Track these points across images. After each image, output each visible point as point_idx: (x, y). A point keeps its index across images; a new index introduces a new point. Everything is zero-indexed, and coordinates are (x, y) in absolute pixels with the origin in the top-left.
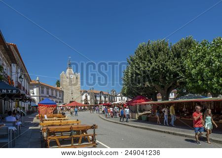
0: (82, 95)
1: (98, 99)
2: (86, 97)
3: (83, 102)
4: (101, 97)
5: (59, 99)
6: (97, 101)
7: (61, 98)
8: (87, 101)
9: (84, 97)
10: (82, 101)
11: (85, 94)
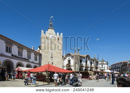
0: (64, 59)
1: (84, 64)
2: (69, 61)
3: (65, 68)
4: (86, 62)
5: (33, 63)
6: (83, 66)
7: (37, 62)
8: (69, 66)
9: (66, 62)
10: (63, 67)
11: (68, 58)
